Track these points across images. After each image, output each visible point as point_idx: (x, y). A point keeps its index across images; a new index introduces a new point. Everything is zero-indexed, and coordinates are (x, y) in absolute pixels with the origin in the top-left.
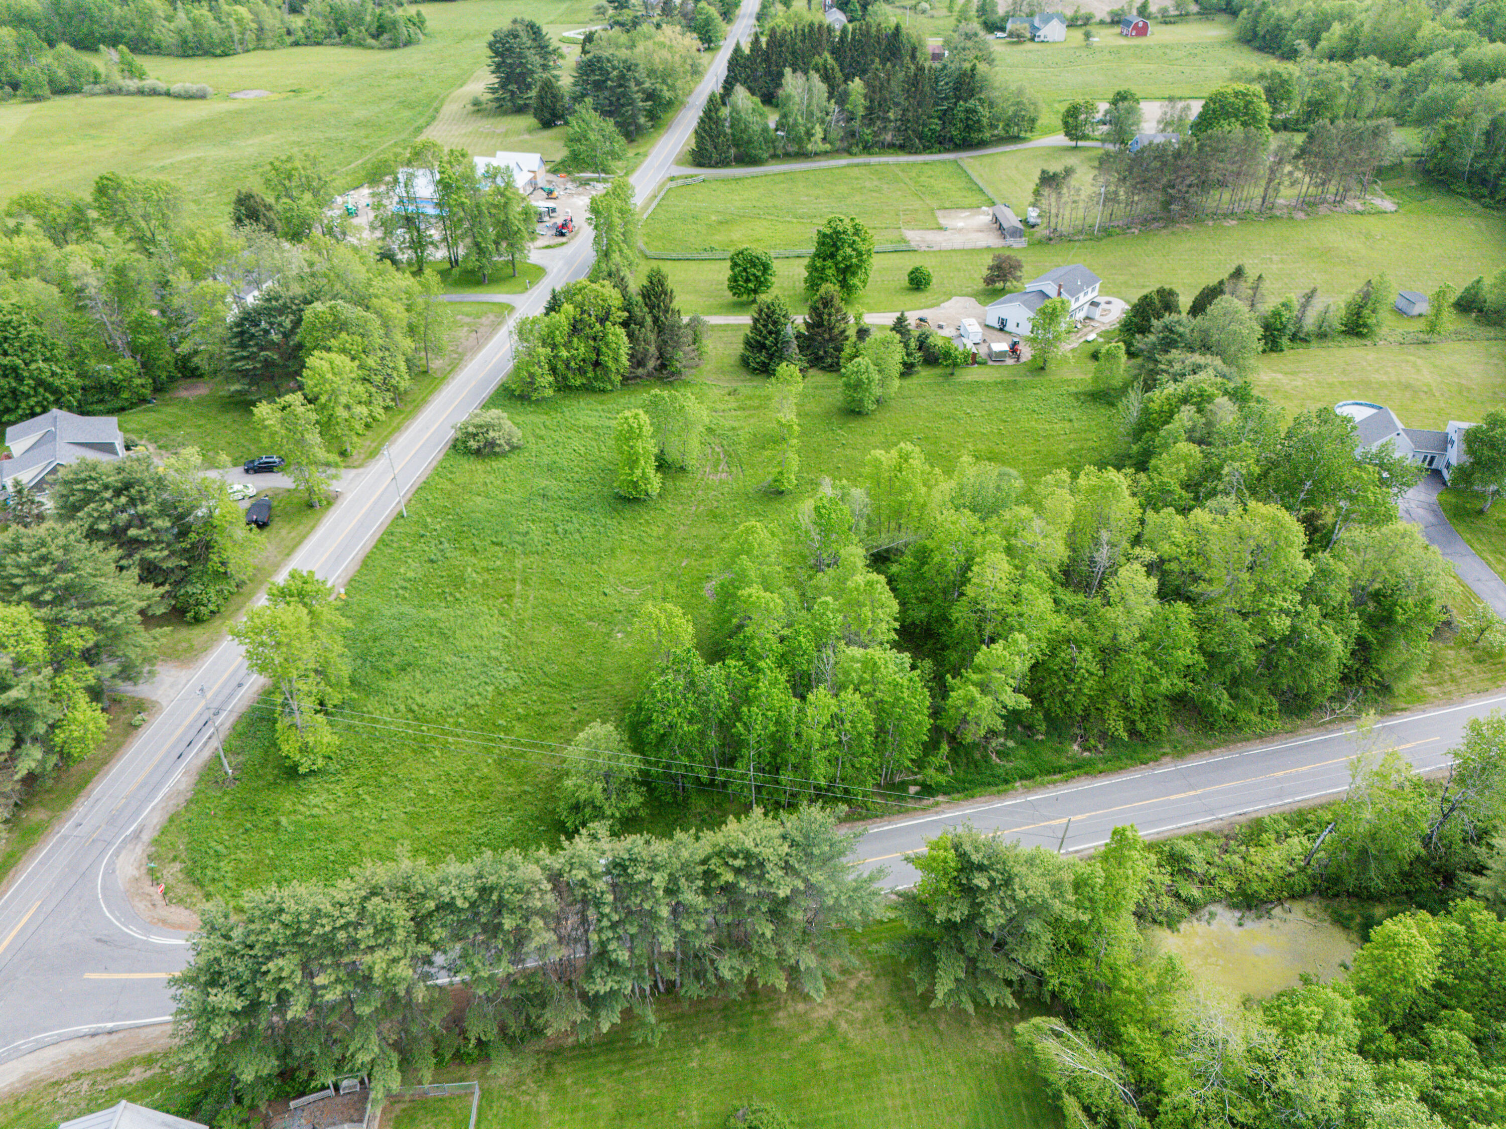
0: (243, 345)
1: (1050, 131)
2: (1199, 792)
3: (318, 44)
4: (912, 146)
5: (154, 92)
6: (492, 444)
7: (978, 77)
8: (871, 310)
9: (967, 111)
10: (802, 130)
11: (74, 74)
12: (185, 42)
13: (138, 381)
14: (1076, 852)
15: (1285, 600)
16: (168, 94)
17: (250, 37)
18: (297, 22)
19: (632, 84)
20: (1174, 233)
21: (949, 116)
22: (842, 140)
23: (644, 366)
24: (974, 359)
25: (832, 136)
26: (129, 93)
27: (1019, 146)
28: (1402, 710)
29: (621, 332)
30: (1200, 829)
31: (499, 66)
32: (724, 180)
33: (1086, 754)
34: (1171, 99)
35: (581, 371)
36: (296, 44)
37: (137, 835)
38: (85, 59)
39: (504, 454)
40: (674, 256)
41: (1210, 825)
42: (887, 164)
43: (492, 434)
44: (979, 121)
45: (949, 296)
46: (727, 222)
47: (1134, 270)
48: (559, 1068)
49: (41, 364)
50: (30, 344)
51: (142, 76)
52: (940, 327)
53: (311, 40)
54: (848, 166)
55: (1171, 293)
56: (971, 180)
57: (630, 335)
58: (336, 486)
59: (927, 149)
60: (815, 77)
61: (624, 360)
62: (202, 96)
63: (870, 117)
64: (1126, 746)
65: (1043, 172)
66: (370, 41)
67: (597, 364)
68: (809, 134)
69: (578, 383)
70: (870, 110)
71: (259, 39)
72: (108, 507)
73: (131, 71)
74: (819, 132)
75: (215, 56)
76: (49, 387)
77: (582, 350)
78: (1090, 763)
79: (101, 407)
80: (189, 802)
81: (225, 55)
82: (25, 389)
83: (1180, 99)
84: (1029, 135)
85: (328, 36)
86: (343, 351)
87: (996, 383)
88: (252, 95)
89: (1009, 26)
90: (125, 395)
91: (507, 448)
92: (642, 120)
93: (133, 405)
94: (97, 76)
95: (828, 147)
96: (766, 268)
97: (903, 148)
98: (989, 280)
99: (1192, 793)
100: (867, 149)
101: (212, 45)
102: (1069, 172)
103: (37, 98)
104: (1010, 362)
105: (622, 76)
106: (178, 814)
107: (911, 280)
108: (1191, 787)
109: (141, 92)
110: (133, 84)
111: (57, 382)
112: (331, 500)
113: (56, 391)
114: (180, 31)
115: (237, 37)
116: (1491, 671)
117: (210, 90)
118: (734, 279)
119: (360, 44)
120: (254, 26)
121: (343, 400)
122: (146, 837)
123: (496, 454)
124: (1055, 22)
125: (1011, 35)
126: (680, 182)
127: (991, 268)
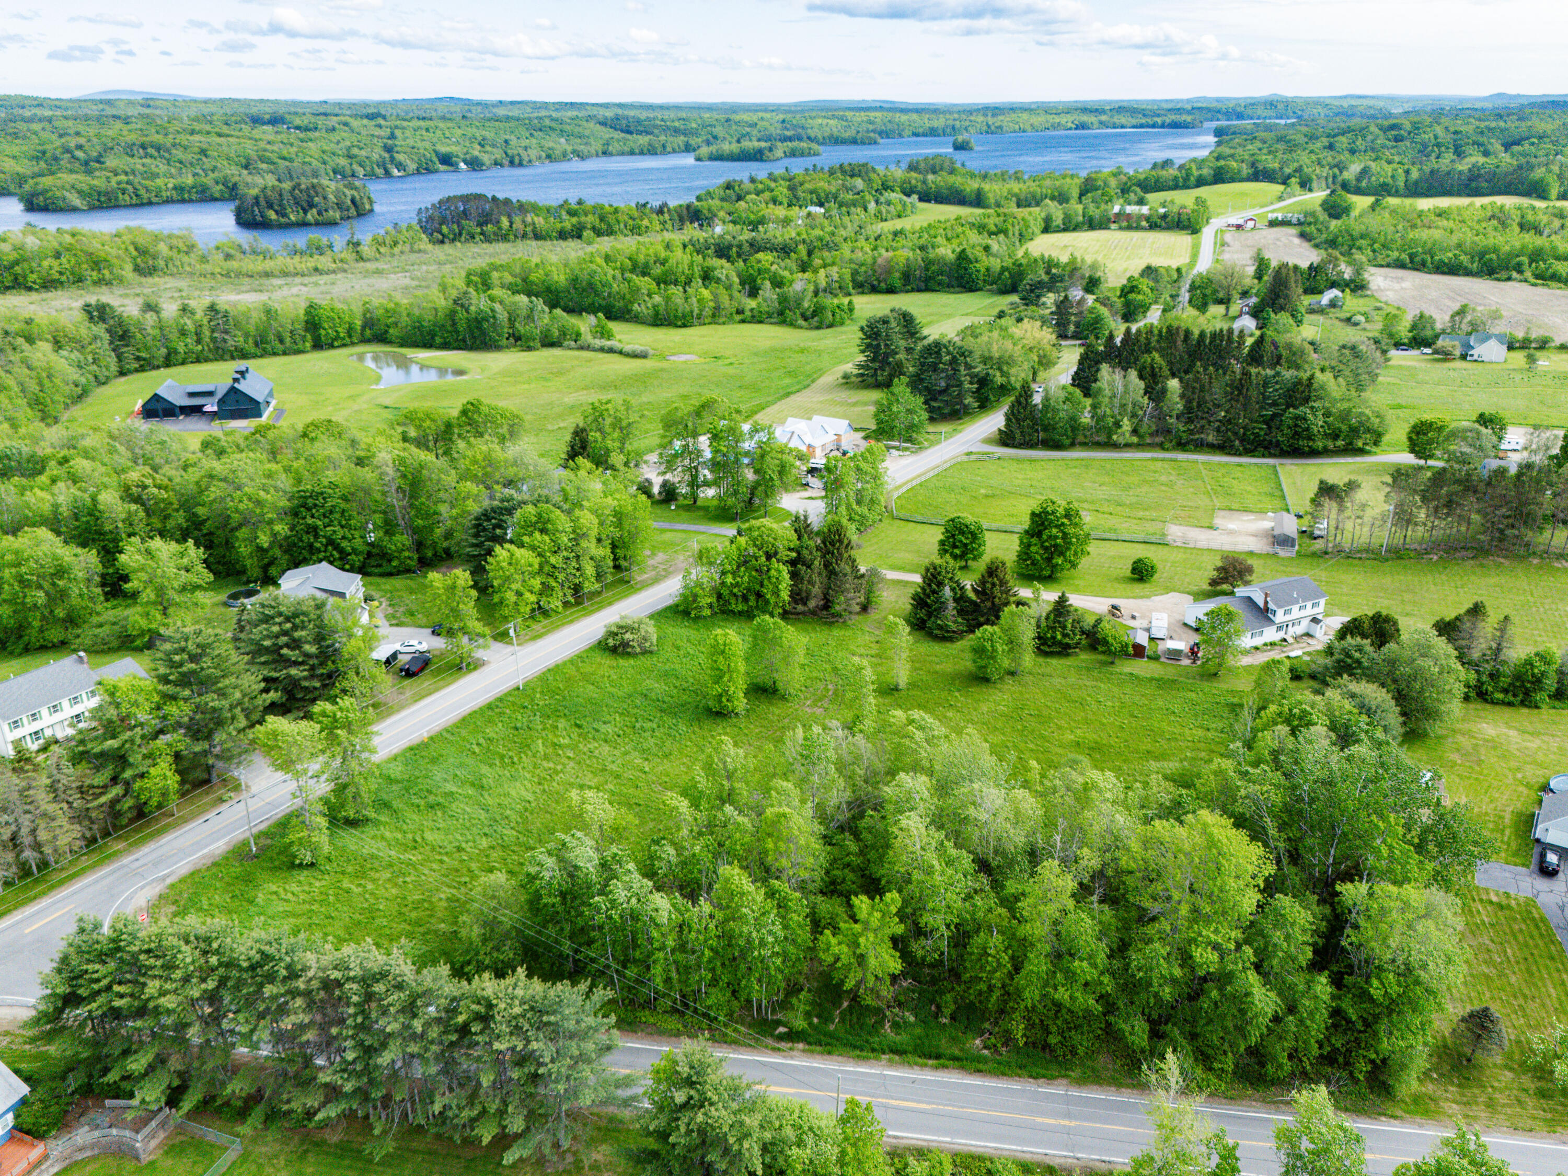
0: (476, 535)
1: (1394, 447)
2: (1073, 1124)
3: (761, 322)
4: (1232, 447)
5: (611, 351)
6: (625, 644)
7: (1315, 386)
8: (1077, 591)
9: (1297, 418)
10: (1110, 421)
11: (563, 333)
12: (657, 313)
13: (407, 554)
14: (896, 1137)
15: (1216, 931)
16: (621, 353)
17: (708, 312)
18: (752, 304)
19: (962, 368)
20: (1481, 566)
21: (1277, 421)
22: (1151, 435)
23: (805, 604)
24: (1139, 651)
25: (1144, 429)
26: (594, 350)
27: (1358, 459)
28: (1392, 1117)
29: (785, 571)
30: (1048, 1161)
31: (868, 346)
32: (1019, 460)
33: (986, 1052)
34: (1536, 427)
35: (745, 599)
36: (743, 321)
37: (163, 879)
38: (573, 321)
39: (634, 655)
40: (919, 518)
41: (1062, 1161)
42: (1196, 462)
43: (628, 636)
44: (1307, 429)
45: (1168, 590)
46: (993, 496)
47: (1407, 597)
48: (311, 1158)
49: (337, 528)
50: (331, 512)
51: (609, 336)
52: (1133, 617)
53: (757, 318)
54: (1152, 459)
55: (1387, 619)
56: (1279, 486)
57: (794, 575)
58: (480, 654)
59: (1249, 452)
60: (1133, 374)
61: (785, 595)
62: (643, 356)
63: (1189, 415)
64: (1018, 1051)
65: (1322, 482)
66: (801, 322)
67: (759, 595)
68: (1118, 425)
69: (740, 608)
70: (1188, 409)
71: (714, 316)
72: (276, 629)
73: (604, 334)
74: (1127, 426)
75: (677, 326)
76: (337, 547)
77: (746, 578)
78: (985, 1060)
79: (377, 570)
80: (215, 864)
81: (684, 326)
82: (318, 545)
83: (1547, 428)
84: (1374, 449)
85: (770, 316)
86: (533, 548)
87: (1152, 679)
88: (683, 358)
89: (1440, 343)
90: (394, 563)
91: (638, 650)
92: (968, 400)
93: (399, 573)
94: (578, 335)
95: (1135, 439)
96: (974, 536)
97: (1223, 448)
98: (1214, 583)
99: (1065, 1122)
100: (1182, 446)
101: (676, 317)
102: (1352, 486)
103: (529, 349)
104: (1186, 662)
105: (954, 361)
106: (199, 871)
107: (1134, 570)
108: (1068, 1116)
109: (602, 350)
110: (598, 343)
111: (344, 544)
112: (475, 665)
113: (341, 551)
114: (654, 306)
115: (696, 311)
116: (1554, 1110)
117: (651, 352)
118: (942, 543)
119: (792, 324)
120: (712, 304)
121: (514, 586)
122: (169, 881)
123: (629, 654)
124: (1493, 343)
125: (1436, 352)
126: (973, 457)
127: (1218, 569)
